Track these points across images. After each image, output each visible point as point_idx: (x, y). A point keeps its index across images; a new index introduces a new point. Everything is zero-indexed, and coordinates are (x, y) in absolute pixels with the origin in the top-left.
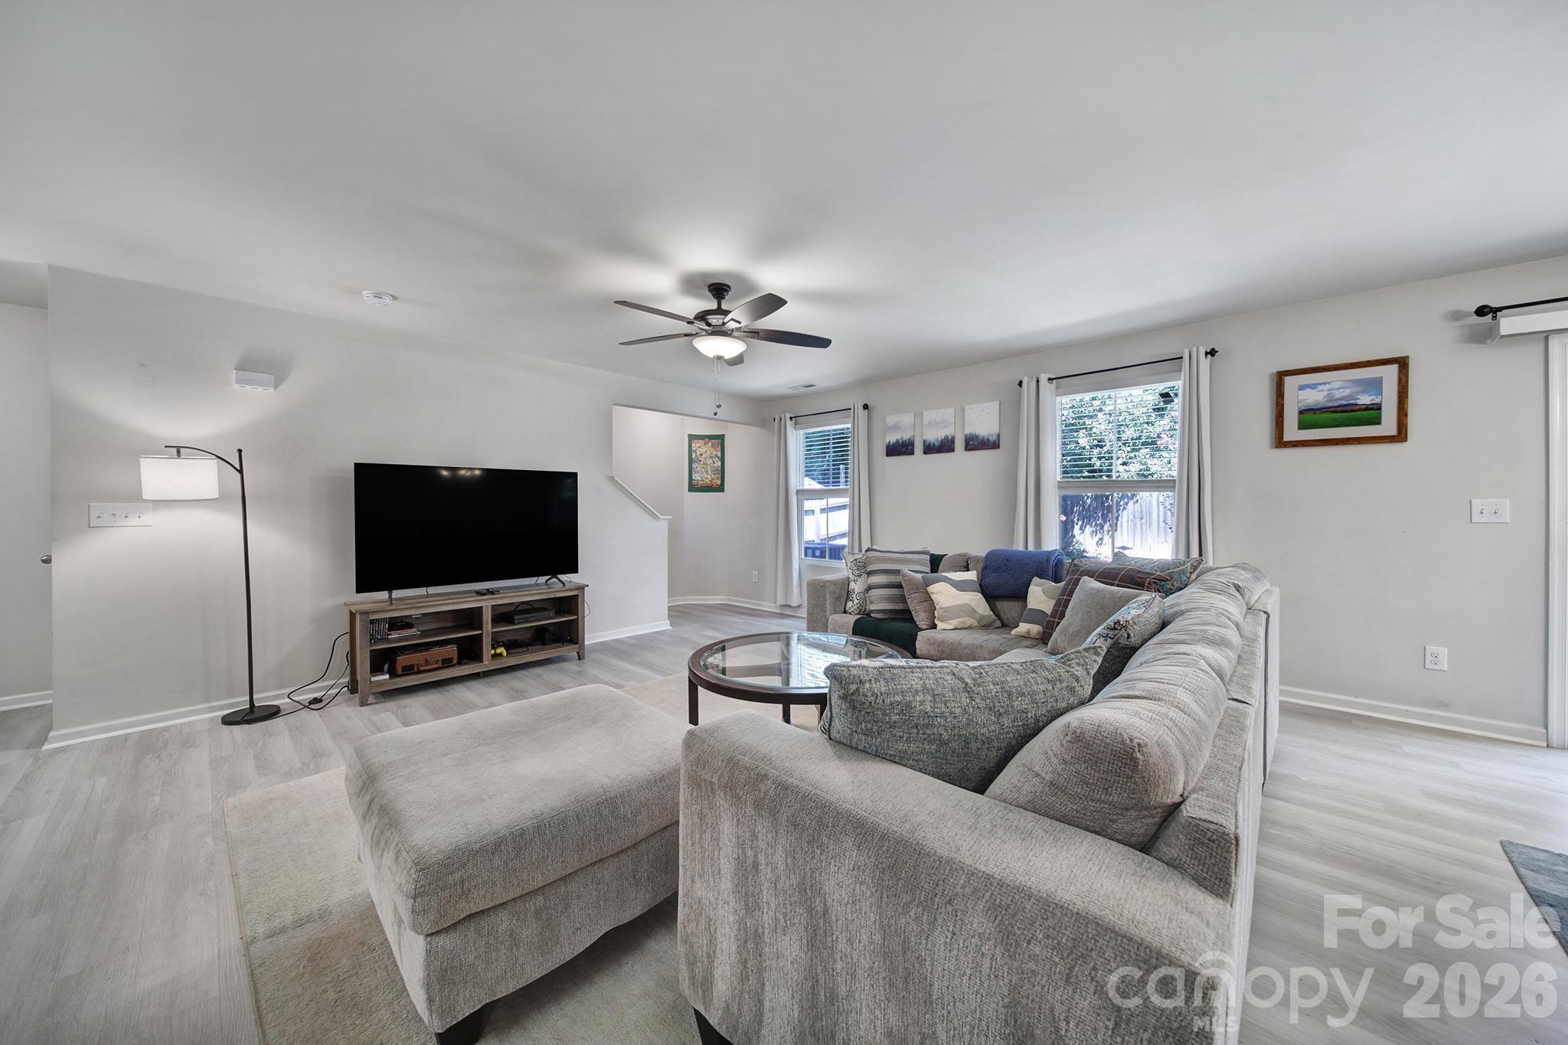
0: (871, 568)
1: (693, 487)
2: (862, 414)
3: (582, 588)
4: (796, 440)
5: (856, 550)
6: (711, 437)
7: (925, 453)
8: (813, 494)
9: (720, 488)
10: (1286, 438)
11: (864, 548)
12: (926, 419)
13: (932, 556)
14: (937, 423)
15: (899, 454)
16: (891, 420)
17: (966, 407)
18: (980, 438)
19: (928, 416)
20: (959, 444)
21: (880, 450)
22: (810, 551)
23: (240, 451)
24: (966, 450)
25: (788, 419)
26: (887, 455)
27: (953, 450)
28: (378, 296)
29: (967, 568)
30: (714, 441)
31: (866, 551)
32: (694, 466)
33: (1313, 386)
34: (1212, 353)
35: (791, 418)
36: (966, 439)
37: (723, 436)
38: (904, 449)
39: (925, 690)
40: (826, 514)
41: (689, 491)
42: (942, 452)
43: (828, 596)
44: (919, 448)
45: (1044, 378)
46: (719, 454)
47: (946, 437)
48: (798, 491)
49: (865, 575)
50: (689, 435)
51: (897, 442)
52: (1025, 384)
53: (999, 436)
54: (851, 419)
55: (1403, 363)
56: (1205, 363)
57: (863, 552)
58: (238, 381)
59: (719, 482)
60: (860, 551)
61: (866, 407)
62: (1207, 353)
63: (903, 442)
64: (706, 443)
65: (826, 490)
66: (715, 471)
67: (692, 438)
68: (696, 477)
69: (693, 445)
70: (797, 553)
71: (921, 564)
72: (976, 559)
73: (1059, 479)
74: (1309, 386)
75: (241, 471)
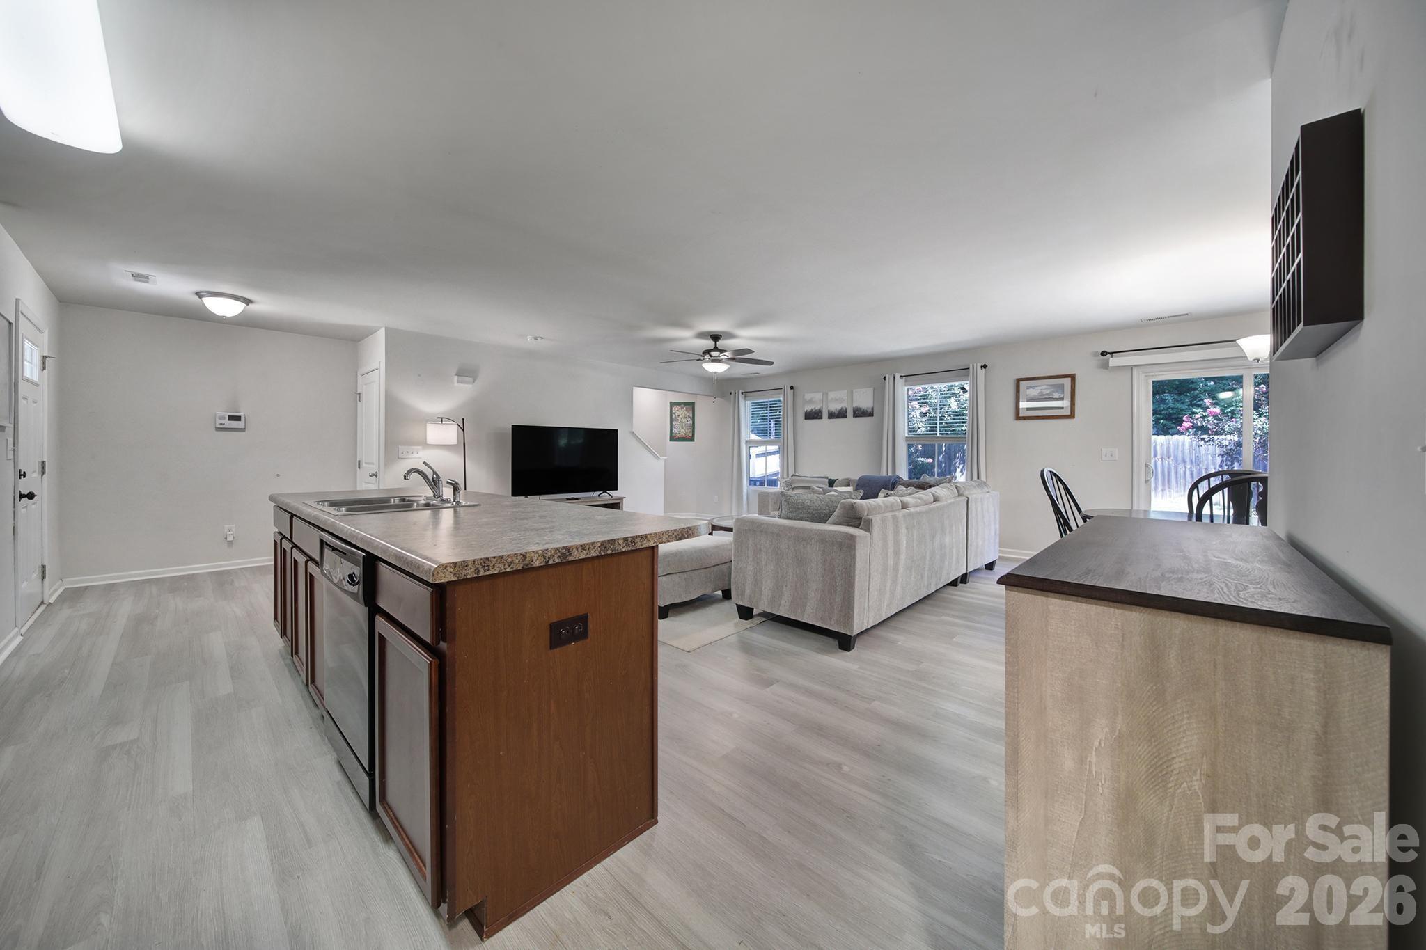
0: (793, 486)
1: (673, 438)
2: (790, 392)
3: (622, 499)
4: (746, 407)
5: (785, 476)
6: (686, 404)
7: (829, 418)
8: (757, 444)
9: (692, 439)
10: (1021, 415)
11: (790, 475)
12: (830, 397)
13: (829, 480)
14: (837, 400)
15: (813, 418)
16: (808, 396)
17: (854, 391)
18: (862, 410)
19: (832, 395)
20: (850, 413)
21: (801, 416)
22: (753, 482)
23: (463, 419)
24: (854, 417)
25: (740, 394)
26: (805, 419)
27: (846, 417)
28: (536, 338)
29: (849, 486)
30: (687, 406)
31: (792, 476)
32: (674, 423)
33: (1033, 387)
34: (984, 367)
35: (742, 393)
36: (854, 410)
37: (694, 403)
38: (816, 415)
39: (808, 499)
40: (764, 458)
41: (670, 440)
42: (839, 418)
43: (770, 501)
44: (825, 415)
45: (898, 376)
46: (691, 415)
47: (842, 409)
48: (746, 442)
49: (791, 490)
50: (671, 403)
51: (812, 410)
52: (887, 378)
53: (873, 409)
54: (783, 395)
55: (1073, 377)
56: (981, 373)
57: (790, 477)
58: (459, 382)
59: (691, 435)
60: (788, 477)
61: (792, 388)
62: (982, 367)
63: (815, 411)
64: (682, 408)
65: (765, 441)
66: (688, 427)
67: (672, 404)
68: (675, 431)
69: (673, 409)
70: (745, 482)
71: (823, 484)
72: (854, 481)
73: (907, 435)
74: (1031, 387)
75: (463, 430)
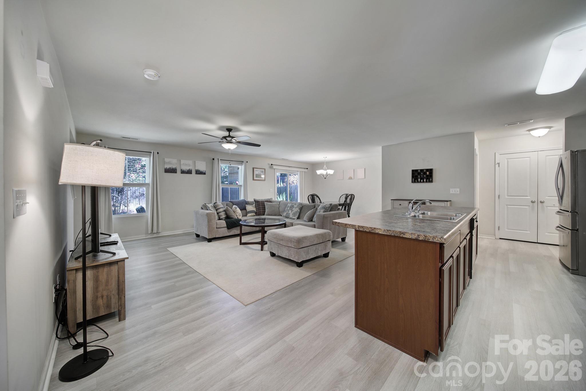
2: (157, 156)
7: (181, 173)
12: (182, 163)
14: (186, 165)
15: (170, 172)
16: (167, 160)
17: (196, 162)
18: (201, 171)
19: (183, 161)
20: (194, 172)
21: (162, 170)
24: (196, 174)
26: (165, 172)
27: (191, 173)
36: (196, 171)
38: (173, 171)
42: (188, 174)
44: (179, 171)
47: (189, 169)
51: (170, 168)
52: (215, 159)
53: (206, 171)
61: (158, 153)
63: (172, 169)
74: (256, 171)
